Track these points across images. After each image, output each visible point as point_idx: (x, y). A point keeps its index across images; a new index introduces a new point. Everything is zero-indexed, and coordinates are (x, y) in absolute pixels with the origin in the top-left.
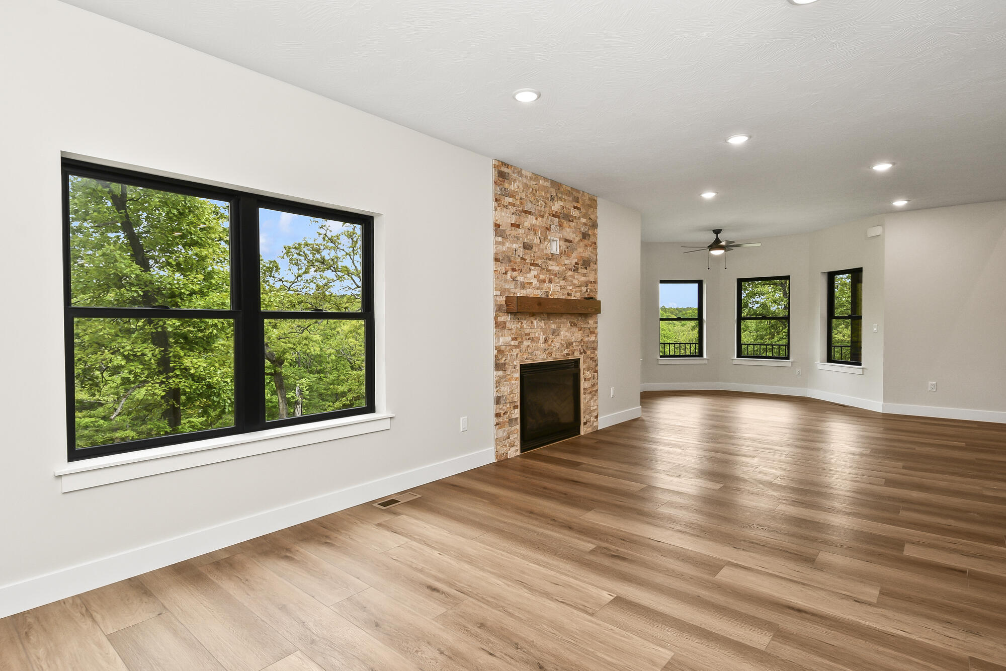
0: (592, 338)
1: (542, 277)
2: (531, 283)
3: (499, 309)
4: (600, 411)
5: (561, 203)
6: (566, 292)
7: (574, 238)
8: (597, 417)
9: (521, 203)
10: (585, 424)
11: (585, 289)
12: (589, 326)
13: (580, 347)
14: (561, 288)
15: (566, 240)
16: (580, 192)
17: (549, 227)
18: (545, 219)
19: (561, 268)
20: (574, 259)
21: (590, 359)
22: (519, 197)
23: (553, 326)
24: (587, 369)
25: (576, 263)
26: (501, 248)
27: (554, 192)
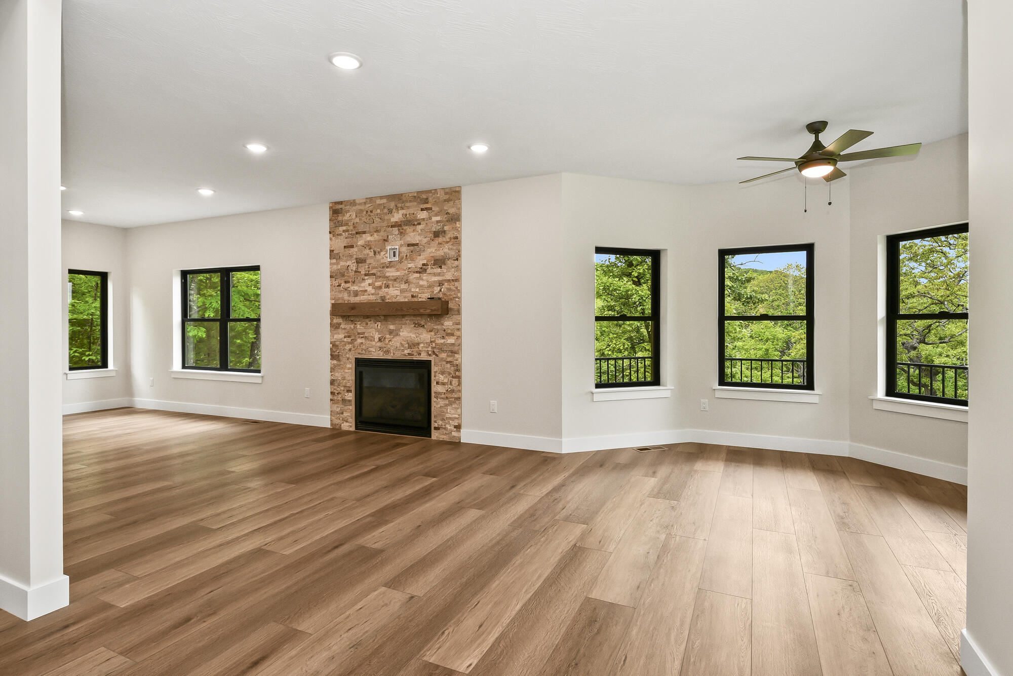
0: (451, 340)
1: (377, 284)
2: (366, 291)
4: (463, 423)
5: (404, 212)
6: (409, 295)
7: (421, 241)
8: (458, 427)
9: (354, 227)
10: (436, 428)
11: (439, 288)
12: (445, 327)
13: (430, 349)
14: (402, 291)
15: (409, 245)
16: (430, 191)
17: (386, 239)
18: (382, 233)
19: (403, 272)
20: (420, 261)
21: (447, 362)
22: (352, 223)
23: (392, 327)
24: (443, 373)
25: (424, 265)
26: (335, 267)
27: (392, 205)
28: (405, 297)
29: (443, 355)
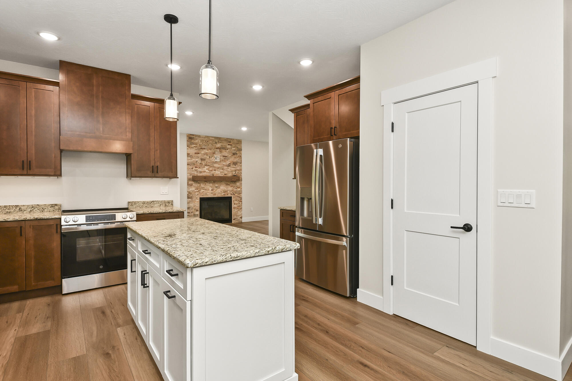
0: (239, 189)
1: (210, 169)
2: (205, 171)
3: (189, 180)
4: (243, 216)
5: (221, 144)
6: (224, 174)
7: (228, 155)
8: (241, 218)
9: (200, 146)
10: (234, 219)
11: (235, 172)
12: (237, 185)
13: (231, 193)
14: (221, 172)
15: (223, 156)
16: (232, 139)
17: (214, 152)
18: (212, 150)
19: (221, 166)
20: (228, 162)
21: (238, 197)
22: (199, 144)
23: (217, 185)
24: (236, 200)
25: (229, 164)
26: (190, 161)
27: (217, 141)
28: (222, 175)
29: (236, 195)
